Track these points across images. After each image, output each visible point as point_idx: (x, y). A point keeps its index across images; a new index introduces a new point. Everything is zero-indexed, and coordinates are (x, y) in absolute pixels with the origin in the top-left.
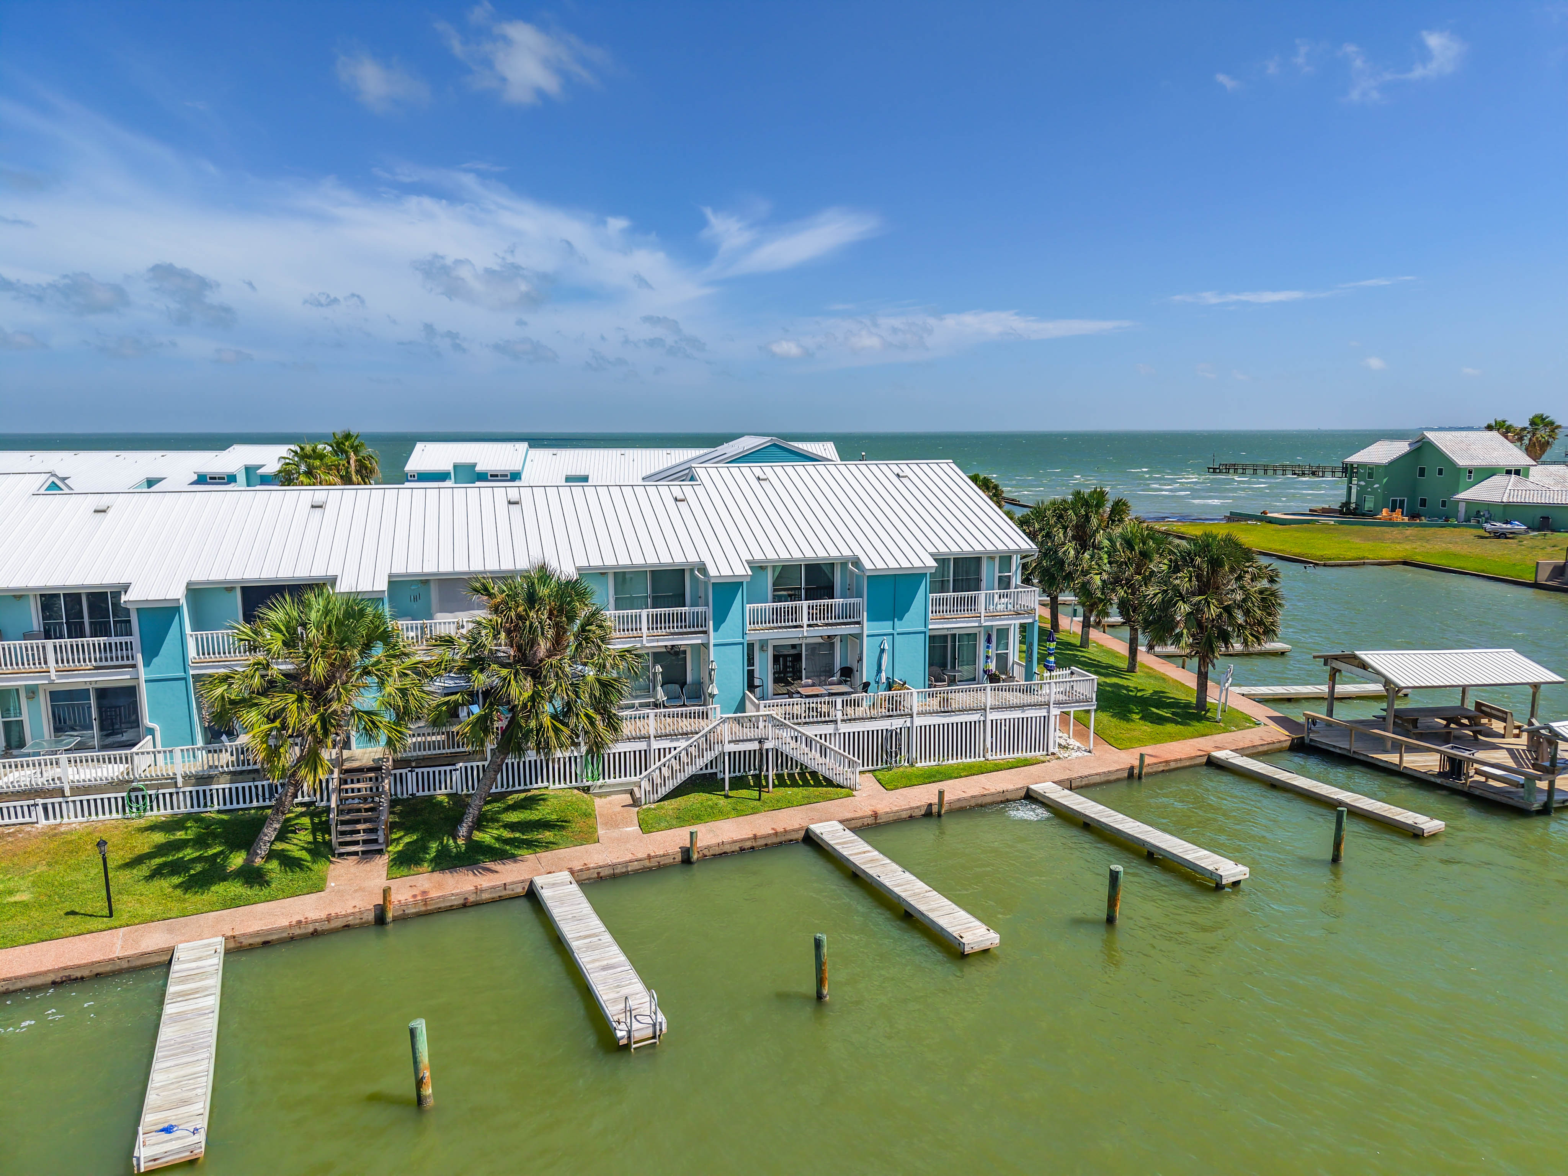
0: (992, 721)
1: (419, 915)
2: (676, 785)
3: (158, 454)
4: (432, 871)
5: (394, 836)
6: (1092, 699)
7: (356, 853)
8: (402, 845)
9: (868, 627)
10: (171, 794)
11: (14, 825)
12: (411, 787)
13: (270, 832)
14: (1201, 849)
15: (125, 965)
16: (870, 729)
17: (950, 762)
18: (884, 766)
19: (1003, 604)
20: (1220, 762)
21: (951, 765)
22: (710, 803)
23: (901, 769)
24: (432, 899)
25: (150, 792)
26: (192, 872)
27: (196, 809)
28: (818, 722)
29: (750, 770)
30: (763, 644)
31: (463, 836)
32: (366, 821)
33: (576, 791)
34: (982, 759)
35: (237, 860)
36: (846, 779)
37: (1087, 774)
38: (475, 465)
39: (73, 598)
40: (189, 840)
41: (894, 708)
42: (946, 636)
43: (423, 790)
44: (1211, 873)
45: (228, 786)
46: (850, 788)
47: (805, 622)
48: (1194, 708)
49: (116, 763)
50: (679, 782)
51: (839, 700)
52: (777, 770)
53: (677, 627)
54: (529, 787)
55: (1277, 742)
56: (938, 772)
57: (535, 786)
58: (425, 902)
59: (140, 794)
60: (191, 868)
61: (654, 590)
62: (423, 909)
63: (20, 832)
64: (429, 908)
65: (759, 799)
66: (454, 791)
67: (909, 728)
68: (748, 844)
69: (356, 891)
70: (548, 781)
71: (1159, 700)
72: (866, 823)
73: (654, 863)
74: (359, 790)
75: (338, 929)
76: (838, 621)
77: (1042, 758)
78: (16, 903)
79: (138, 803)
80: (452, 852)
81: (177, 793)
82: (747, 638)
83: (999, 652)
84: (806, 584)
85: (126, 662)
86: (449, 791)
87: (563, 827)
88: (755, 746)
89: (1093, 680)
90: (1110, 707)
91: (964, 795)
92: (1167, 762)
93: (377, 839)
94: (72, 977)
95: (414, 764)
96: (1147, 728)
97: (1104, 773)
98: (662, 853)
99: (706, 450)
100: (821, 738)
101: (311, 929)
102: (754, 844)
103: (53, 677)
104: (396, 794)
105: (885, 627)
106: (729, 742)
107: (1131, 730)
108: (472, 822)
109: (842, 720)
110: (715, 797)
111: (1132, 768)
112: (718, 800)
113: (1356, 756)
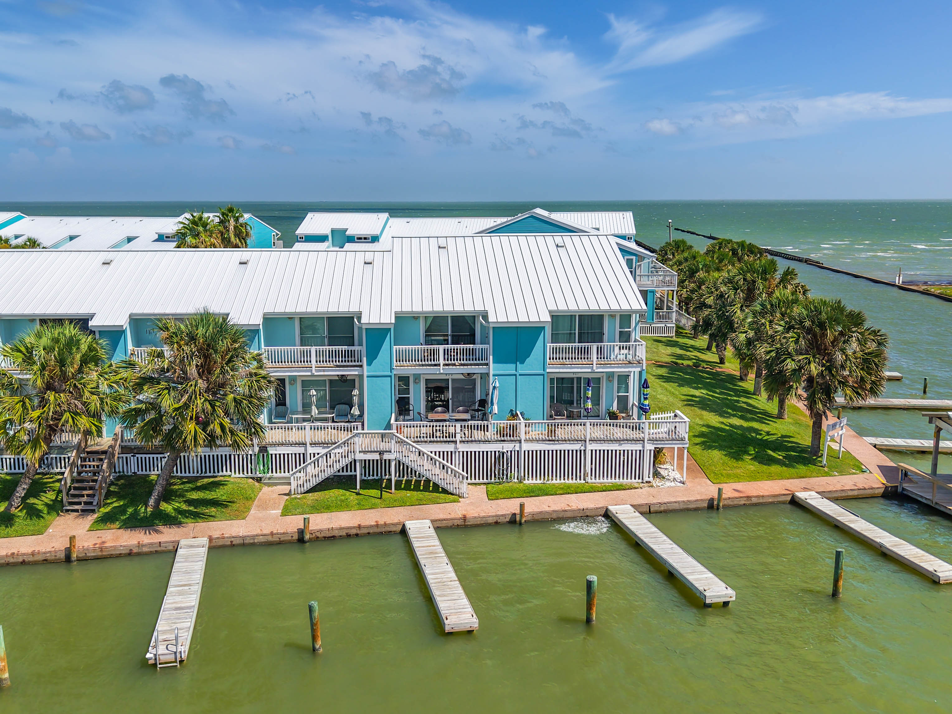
0: (592, 451)
1: (95, 558)
4: (119, 528)
5: (109, 501)
6: (685, 438)
7: (77, 511)
8: (110, 508)
9: (493, 368)
12: (133, 468)
13: (21, 492)
16: (485, 450)
17: (554, 481)
18: (497, 480)
19: (623, 354)
20: (801, 502)
21: (554, 485)
22: (343, 498)
23: (510, 484)
24: (106, 548)
28: (441, 442)
30: (417, 378)
31: (151, 505)
32: (90, 489)
33: (251, 480)
34: (583, 481)
35: (2, 508)
36: (456, 488)
37: (666, 501)
38: (347, 230)
41: (506, 435)
42: (572, 379)
43: (142, 471)
45: (13, 456)
46: (459, 496)
47: (442, 361)
48: (808, 453)
51: (458, 425)
52: (407, 477)
53: (339, 362)
54: (216, 474)
55: (869, 489)
56: (540, 489)
57: (221, 473)
58: (101, 549)
61: (329, 332)
62: (100, 554)
64: (104, 554)
65: (381, 498)
67: (518, 451)
68: (354, 532)
69: (62, 537)
70: (231, 471)
71: (781, 444)
72: (456, 524)
73: (275, 539)
75: (39, 561)
76: (469, 362)
77: (637, 485)
80: (140, 515)
82: (394, 372)
83: (620, 394)
84: (452, 332)
86: (160, 472)
87: (227, 506)
89: (685, 422)
91: (547, 509)
92: (749, 497)
93: (92, 502)
95: (135, 451)
96: (752, 467)
97: (684, 501)
98: (282, 531)
100: (435, 455)
101: (21, 560)
102: (358, 532)
104: (123, 472)
105: (509, 368)
106: (360, 452)
108: (158, 496)
109: (460, 442)
110: (348, 493)
111: (712, 500)
112: (350, 496)
113: (937, 507)
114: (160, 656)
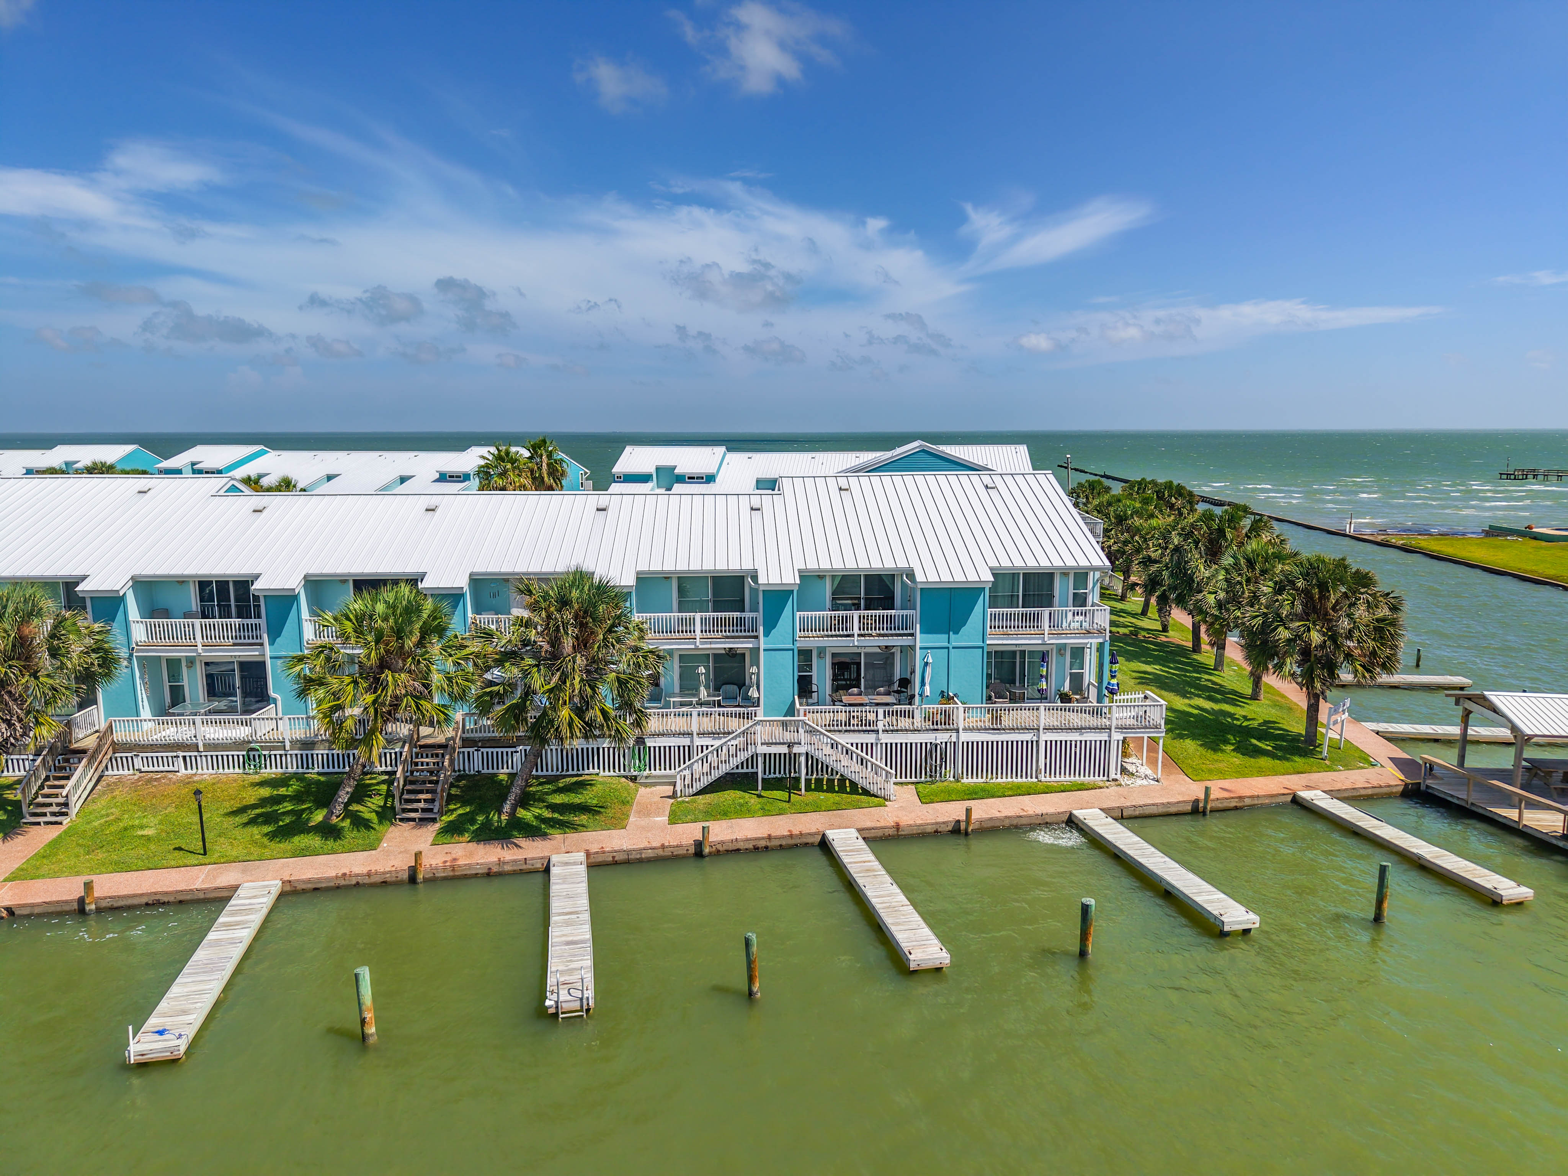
0: (1046, 742)
1: (445, 879)
2: (710, 781)
3: (411, 454)
4: (471, 842)
5: (451, 807)
6: (1160, 726)
7: (413, 820)
8: (454, 816)
9: (920, 640)
10: (281, 756)
11: (162, 772)
12: (477, 763)
13: (343, 796)
14: (1219, 892)
15: (201, 896)
16: (914, 741)
17: (999, 780)
18: (928, 779)
19: (1078, 622)
20: (1305, 803)
21: (999, 784)
22: (741, 801)
23: (945, 784)
24: (459, 866)
25: (264, 753)
26: (281, 823)
27: (300, 770)
28: (859, 731)
29: (785, 774)
30: (822, 651)
31: (507, 812)
32: (428, 792)
33: (624, 780)
34: (1034, 780)
35: (319, 817)
36: (880, 789)
37: (1141, 803)
38: (675, 468)
39: (223, 585)
40: (286, 796)
41: (945, 722)
42: (1014, 652)
43: (488, 769)
44: (1216, 918)
45: (326, 752)
46: (884, 798)
47: (856, 631)
48: (1302, 742)
49: (247, 725)
50: (714, 778)
51: (881, 711)
52: (817, 774)
53: (729, 631)
54: (581, 772)
56: (983, 790)
57: (586, 772)
58: (453, 868)
59: (256, 753)
60: (281, 820)
61: (714, 595)
62: (451, 874)
63: (164, 778)
64: (457, 874)
65: (789, 801)
66: (515, 771)
67: (955, 743)
68: (763, 843)
69: (401, 852)
70: (599, 768)
71: (1266, 731)
72: (887, 834)
73: (667, 853)
74: (428, 764)
75: (376, 884)
76: (890, 632)
77: (1101, 784)
78: (142, 836)
79: (255, 761)
80: (493, 825)
81: (286, 755)
82: (798, 644)
83: (1073, 671)
84: (866, 594)
85: (255, 641)
86: (510, 770)
87: (599, 813)
88: (784, 750)
89: (1161, 705)
90: (1205, 736)
91: (998, 815)
92: (1241, 798)
93: (432, 809)
94: (161, 901)
95: (480, 744)
96: (1237, 760)
97: (1163, 804)
98: (674, 844)
100: (855, 747)
101: (354, 882)
102: (768, 844)
103: (200, 651)
104: (464, 770)
105: (940, 640)
106: (762, 744)
107: (1217, 761)
108: (515, 800)
109: (883, 731)
110: (747, 795)
111: (1197, 801)
112: (750, 799)
113: (1474, 808)
114: (563, 1004)
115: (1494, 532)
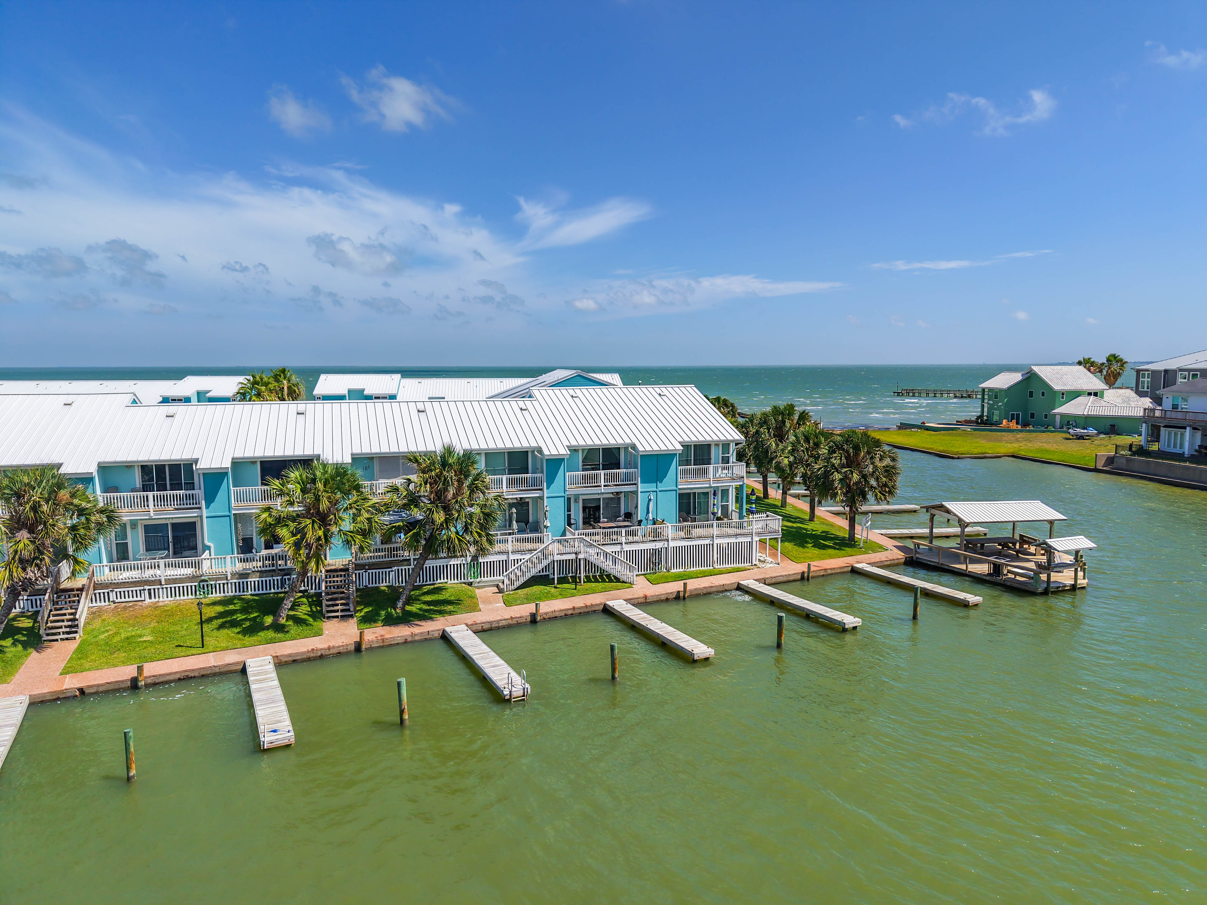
0: (717, 544)
1: (379, 648)
2: (525, 580)
4: (384, 626)
5: (358, 608)
6: (779, 531)
7: (337, 617)
8: (364, 613)
9: (641, 487)
10: (224, 584)
11: (131, 602)
12: (365, 580)
13: (288, 604)
14: (837, 612)
15: (217, 670)
16: (643, 549)
17: (692, 569)
18: (652, 571)
19: (725, 474)
20: (858, 570)
21: (692, 571)
22: (545, 591)
23: (662, 573)
24: (387, 639)
25: (212, 583)
26: (244, 626)
27: (238, 593)
28: (610, 544)
29: (569, 573)
30: (577, 497)
31: (400, 607)
32: (342, 599)
33: (464, 585)
34: (711, 568)
35: (269, 620)
36: (628, 578)
37: (777, 575)
38: (363, 390)
39: (160, 468)
40: (237, 610)
41: (657, 536)
42: (690, 494)
43: (372, 584)
44: (840, 622)
45: (258, 579)
46: (630, 583)
47: (603, 483)
48: (847, 540)
49: (186, 567)
50: (527, 578)
51: (624, 531)
53: (524, 486)
54: (436, 582)
55: (896, 559)
56: (684, 575)
57: (439, 581)
58: (383, 640)
59: (205, 584)
60: (243, 624)
61: (509, 464)
62: (382, 644)
63: (135, 605)
64: (385, 644)
65: (575, 589)
66: (391, 584)
67: (666, 548)
68: (570, 612)
69: (341, 635)
70: (447, 578)
71: (826, 536)
72: (640, 602)
73: (514, 621)
74: (337, 581)
75: (334, 654)
76: (623, 483)
77: (749, 568)
78: (145, 641)
79: (204, 589)
80: (394, 616)
81: (227, 583)
82: (567, 493)
83: (723, 504)
84: (603, 461)
85: (195, 506)
86: (388, 584)
87: (459, 604)
88: (573, 556)
89: (779, 519)
90: (794, 540)
91: (699, 587)
92: (825, 570)
93: (349, 609)
94: (189, 676)
96: (816, 551)
97: (788, 575)
98: (519, 616)
99: (531, 379)
100: (613, 553)
101: (319, 654)
102: (573, 612)
103: (152, 515)
104: (357, 586)
105: (652, 487)
106: (557, 554)
107: (805, 552)
108: (406, 599)
109: (625, 543)
110: (548, 588)
111: (803, 573)
112: (549, 589)
113: (942, 566)
114: (514, 693)
115: (903, 426)
